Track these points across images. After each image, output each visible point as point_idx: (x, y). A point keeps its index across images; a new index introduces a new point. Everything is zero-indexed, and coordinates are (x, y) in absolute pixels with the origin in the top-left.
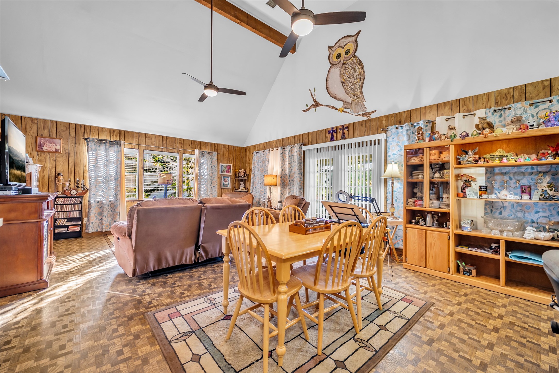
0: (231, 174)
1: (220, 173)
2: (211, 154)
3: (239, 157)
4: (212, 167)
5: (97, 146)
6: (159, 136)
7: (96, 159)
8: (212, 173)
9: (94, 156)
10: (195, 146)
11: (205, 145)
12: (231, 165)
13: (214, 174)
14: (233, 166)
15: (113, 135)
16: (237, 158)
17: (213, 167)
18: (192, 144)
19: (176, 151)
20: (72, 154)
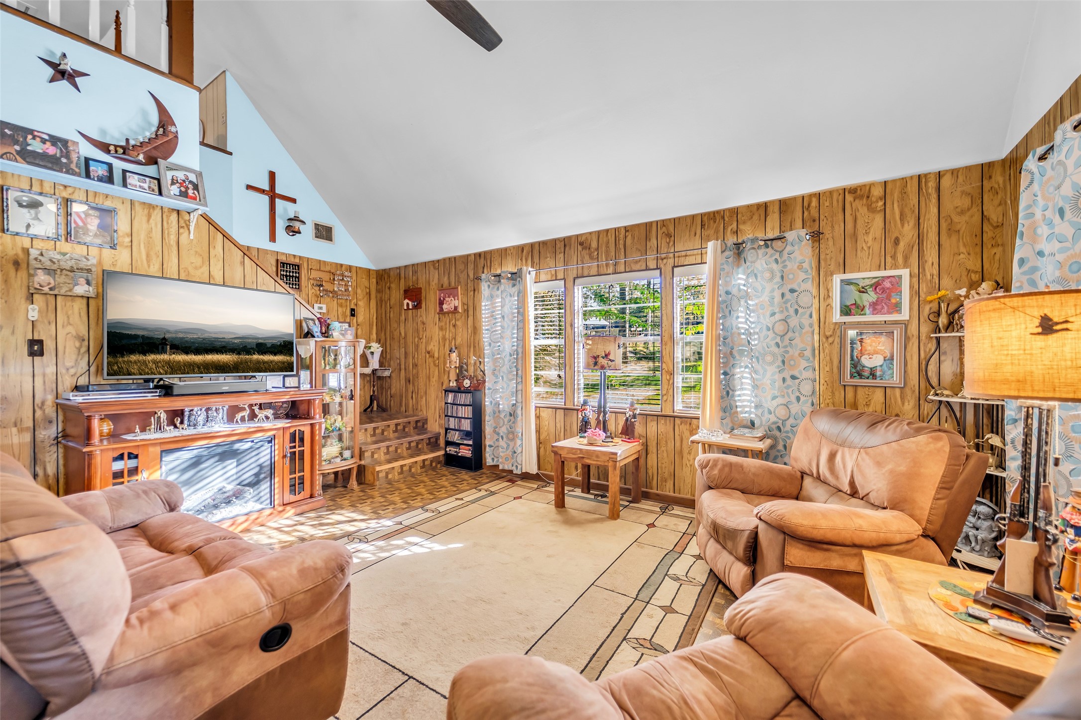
0: (905, 315)
1: (837, 317)
2: (778, 244)
3: (967, 222)
4: (783, 295)
5: (494, 288)
6: (607, 231)
7: (492, 316)
8: (785, 320)
9: (488, 309)
10: (717, 232)
11: (756, 217)
12: (905, 273)
13: (792, 325)
14: (918, 276)
15: (521, 260)
16: (952, 230)
17: (788, 295)
18: (702, 226)
19: (652, 264)
20: (471, 313)
